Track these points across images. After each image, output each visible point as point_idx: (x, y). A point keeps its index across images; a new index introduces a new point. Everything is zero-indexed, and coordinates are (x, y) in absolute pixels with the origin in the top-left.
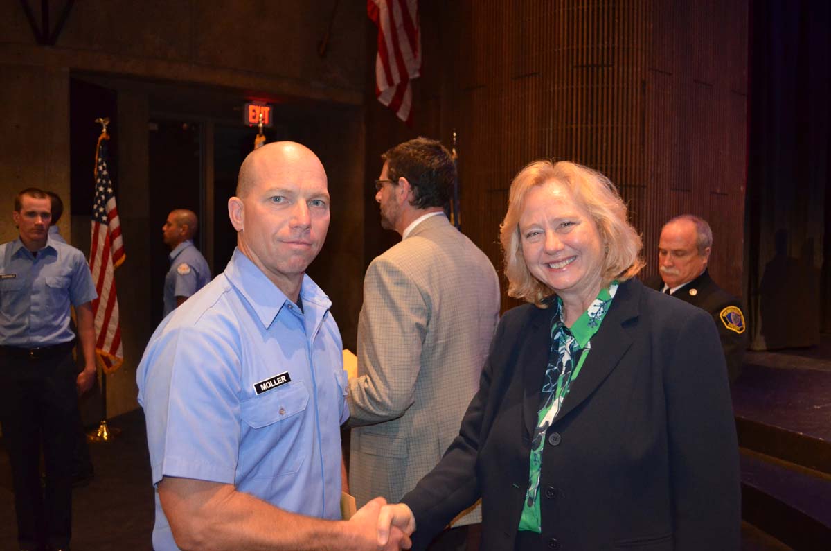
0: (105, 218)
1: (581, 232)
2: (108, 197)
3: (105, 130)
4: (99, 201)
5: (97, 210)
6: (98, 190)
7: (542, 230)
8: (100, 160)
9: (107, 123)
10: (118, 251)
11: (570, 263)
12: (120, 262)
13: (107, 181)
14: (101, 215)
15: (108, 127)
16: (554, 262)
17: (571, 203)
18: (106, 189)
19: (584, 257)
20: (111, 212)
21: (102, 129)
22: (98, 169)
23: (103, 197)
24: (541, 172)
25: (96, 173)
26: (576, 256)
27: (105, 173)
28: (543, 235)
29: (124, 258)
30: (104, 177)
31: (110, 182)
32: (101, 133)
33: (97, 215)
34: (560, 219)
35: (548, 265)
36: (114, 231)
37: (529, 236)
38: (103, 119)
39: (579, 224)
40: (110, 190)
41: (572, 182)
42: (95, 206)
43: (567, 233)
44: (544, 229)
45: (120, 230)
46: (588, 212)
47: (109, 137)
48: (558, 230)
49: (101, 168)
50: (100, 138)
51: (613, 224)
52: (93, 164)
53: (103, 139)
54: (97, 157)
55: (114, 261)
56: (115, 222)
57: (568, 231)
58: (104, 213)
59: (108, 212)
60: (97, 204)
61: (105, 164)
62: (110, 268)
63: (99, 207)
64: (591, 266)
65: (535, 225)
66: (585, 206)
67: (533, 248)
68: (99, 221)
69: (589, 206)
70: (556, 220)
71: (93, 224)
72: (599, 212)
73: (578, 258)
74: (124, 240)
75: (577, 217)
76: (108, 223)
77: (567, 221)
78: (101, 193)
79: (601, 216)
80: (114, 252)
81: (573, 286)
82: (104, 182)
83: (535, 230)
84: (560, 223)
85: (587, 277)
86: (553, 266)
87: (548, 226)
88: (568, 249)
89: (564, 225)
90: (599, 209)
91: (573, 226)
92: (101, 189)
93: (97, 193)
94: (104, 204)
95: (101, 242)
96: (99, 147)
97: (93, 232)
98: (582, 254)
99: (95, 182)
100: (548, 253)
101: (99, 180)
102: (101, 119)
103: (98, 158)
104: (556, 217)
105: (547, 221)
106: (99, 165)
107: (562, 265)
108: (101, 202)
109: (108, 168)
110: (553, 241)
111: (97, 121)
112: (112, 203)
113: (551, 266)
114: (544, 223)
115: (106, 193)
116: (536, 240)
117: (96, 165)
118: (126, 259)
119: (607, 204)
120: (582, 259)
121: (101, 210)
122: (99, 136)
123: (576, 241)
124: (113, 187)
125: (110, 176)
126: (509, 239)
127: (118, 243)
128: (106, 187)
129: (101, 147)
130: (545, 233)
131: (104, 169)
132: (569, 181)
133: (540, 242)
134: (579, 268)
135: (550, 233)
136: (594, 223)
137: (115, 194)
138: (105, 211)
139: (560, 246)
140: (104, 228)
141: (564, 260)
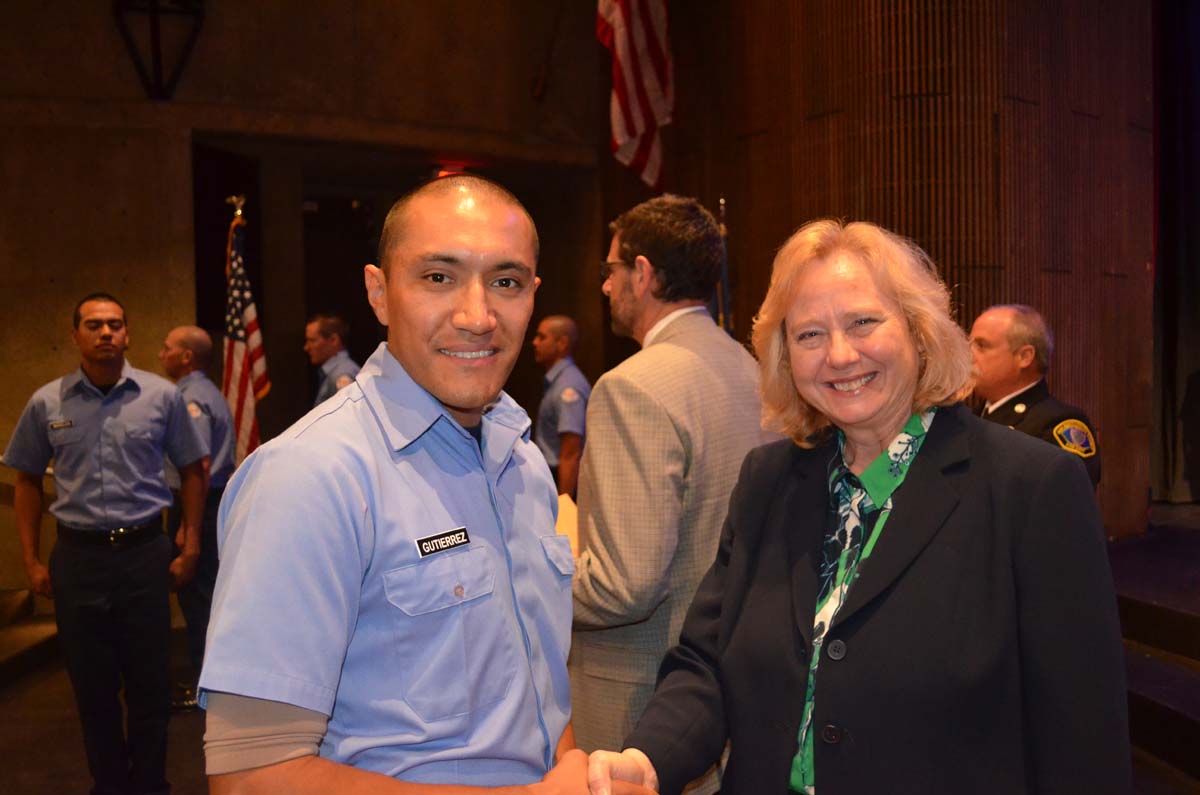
0: (241, 333)
1: (886, 335)
2: (245, 304)
3: (239, 212)
4: (233, 311)
5: (231, 323)
6: (231, 295)
7: (824, 331)
8: (233, 253)
9: (242, 203)
10: (260, 379)
11: (867, 384)
12: (262, 393)
13: (244, 282)
14: (236, 329)
15: (244, 209)
16: (842, 381)
17: (873, 289)
18: (242, 293)
19: (889, 373)
20: (250, 325)
21: (235, 210)
22: (231, 267)
23: (239, 304)
24: (824, 237)
25: (228, 271)
26: (874, 374)
27: (240, 271)
28: (826, 338)
29: (267, 388)
30: (238, 277)
31: (247, 283)
32: (233, 216)
33: (230, 329)
34: (855, 315)
35: (831, 385)
36: (255, 351)
37: (802, 337)
38: (237, 196)
39: (882, 322)
40: (247, 295)
41: (874, 255)
42: (228, 318)
43: (864, 336)
44: (828, 330)
45: (263, 349)
46: (897, 303)
47: (245, 223)
48: (850, 331)
49: (235, 265)
50: (234, 224)
51: (935, 321)
52: (224, 259)
53: (237, 226)
54: (229, 250)
55: (256, 392)
56: (256, 339)
57: (866, 333)
58: (241, 326)
59: (245, 324)
60: (230, 313)
61: (240, 259)
62: (250, 403)
63: (233, 318)
64: (898, 388)
65: (813, 322)
66: (893, 296)
67: (807, 357)
68: (234, 338)
69: (899, 295)
70: (847, 315)
71: (226, 341)
72: (913, 304)
73: (879, 375)
74: (268, 363)
75: (880, 312)
76: (245, 339)
77: (864, 317)
78: (235, 300)
79: (915, 310)
80: (255, 379)
81: (868, 420)
82: (240, 283)
83: (813, 329)
84: (854, 320)
85: (892, 404)
86: (839, 387)
87: (835, 323)
88: (865, 360)
89: (859, 324)
90: (916, 298)
91: (875, 324)
92: (236, 293)
93: (230, 300)
94: (240, 313)
95: (238, 367)
96: (232, 235)
97: (226, 353)
98: (886, 369)
99: (227, 284)
100: (834, 367)
101: (232, 282)
102: (234, 199)
103: (232, 249)
104: (848, 309)
105: (832, 314)
106: (232, 260)
107: (855, 385)
108: (236, 312)
109: (244, 265)
110: (842, 348)
111: (228, 200)
112: (251, 313)
113: (836, 386)
114: (828, 317)
115: (242, 299)
116: (815, 345)
117: (228, 260)
118: (272, 388)
119: (925, 291)
120: (885, 377)
121: (236, 322)
122: (232, 220)
123: (877, 348)
124: (251, 290)
125: (248, 275)
126: (767, 342)
127: (260, 366)
128: (242, 290)
129: (234, 236)
130: (829, 335)
131: (239, 265)
132: (868, 254)
133: (820, 350)
134: (881, 390)
135: (838, 335)
136: (905, 322)
137: (254, 299)
138: (241, 325)
139: (854, 356)
140: (240, 347)
141: (858, 377)
